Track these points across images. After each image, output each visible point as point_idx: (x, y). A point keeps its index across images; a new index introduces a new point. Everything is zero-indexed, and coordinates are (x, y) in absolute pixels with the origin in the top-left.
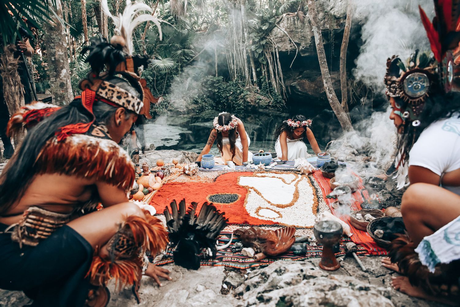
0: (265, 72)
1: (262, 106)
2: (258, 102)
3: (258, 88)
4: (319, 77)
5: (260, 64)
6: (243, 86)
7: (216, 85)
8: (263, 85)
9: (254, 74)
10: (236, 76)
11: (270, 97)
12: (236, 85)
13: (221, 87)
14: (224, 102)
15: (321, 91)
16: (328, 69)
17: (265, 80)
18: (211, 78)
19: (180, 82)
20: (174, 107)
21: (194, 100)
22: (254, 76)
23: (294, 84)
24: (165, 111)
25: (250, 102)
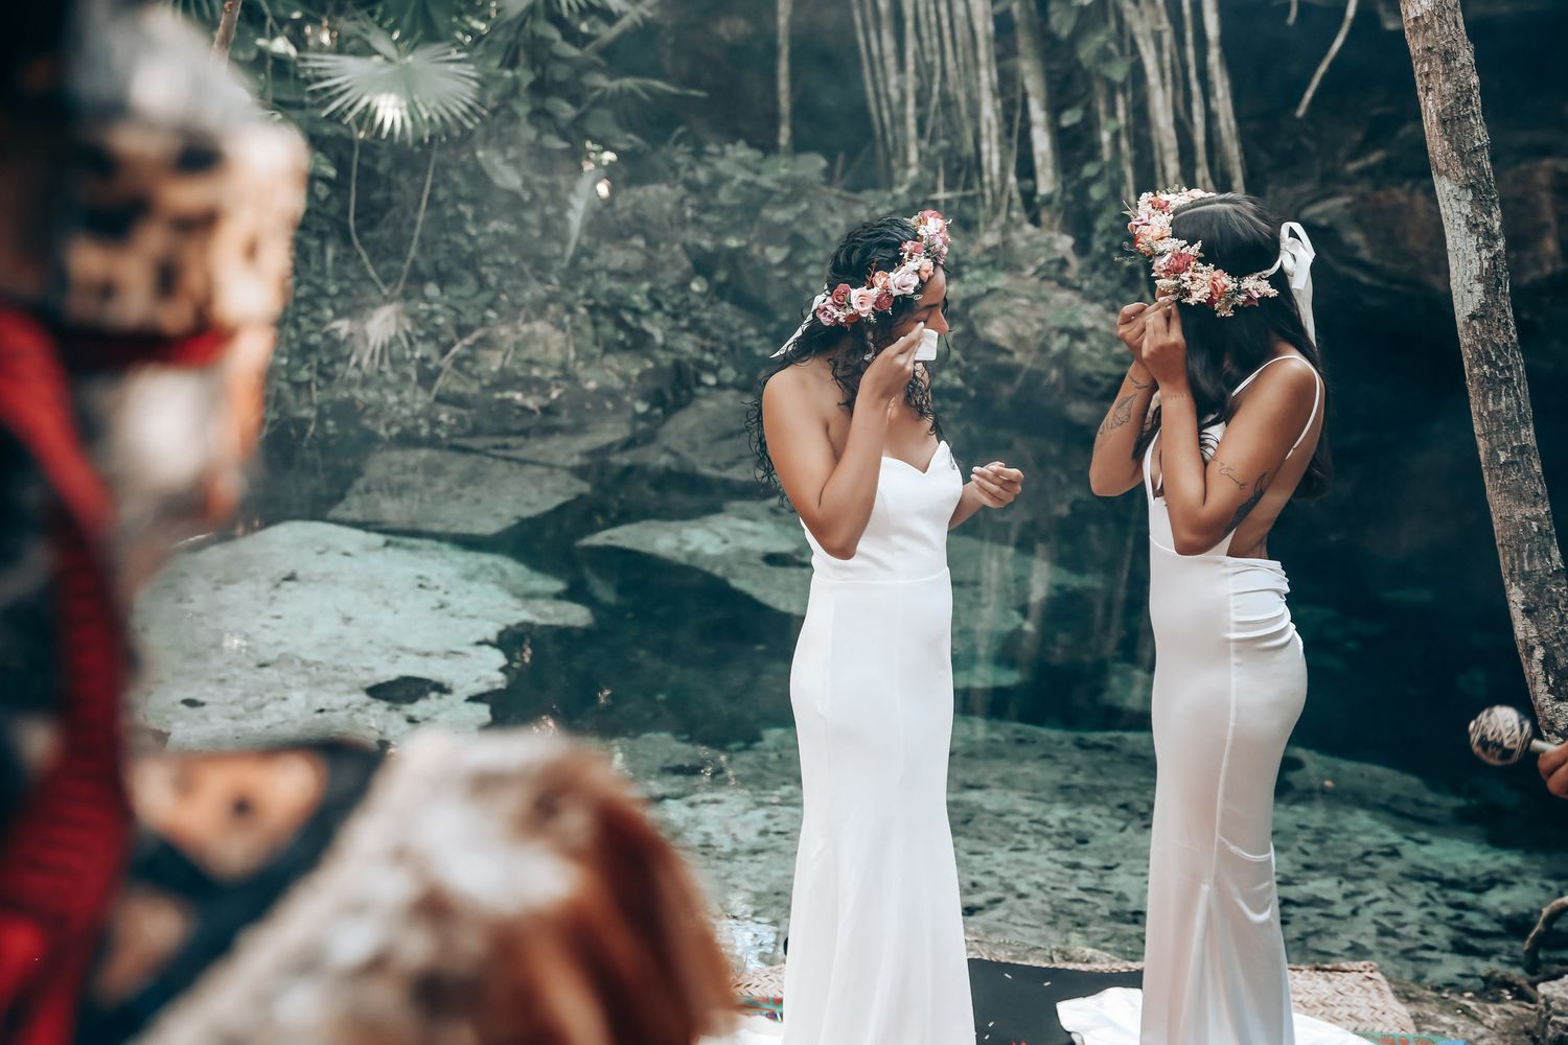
0: (1116, 136)
1: (1087, 379)
2: (1066, 354)
3: (1065, 243)
5: (1088, 77)
6: (966, 224)
7: (781, 216)
8: (1100, 226)
9: (1041, 142)
10: (913, 157)
13: (809, 232)
16: (1543, 510)
18: (743, 164)
19: (526, 197)
20: (479, 378)
21: (621, 324)
22: (1038, 161)
23: (1322, 215)
24: (420, 399)
25: (1007, 344)
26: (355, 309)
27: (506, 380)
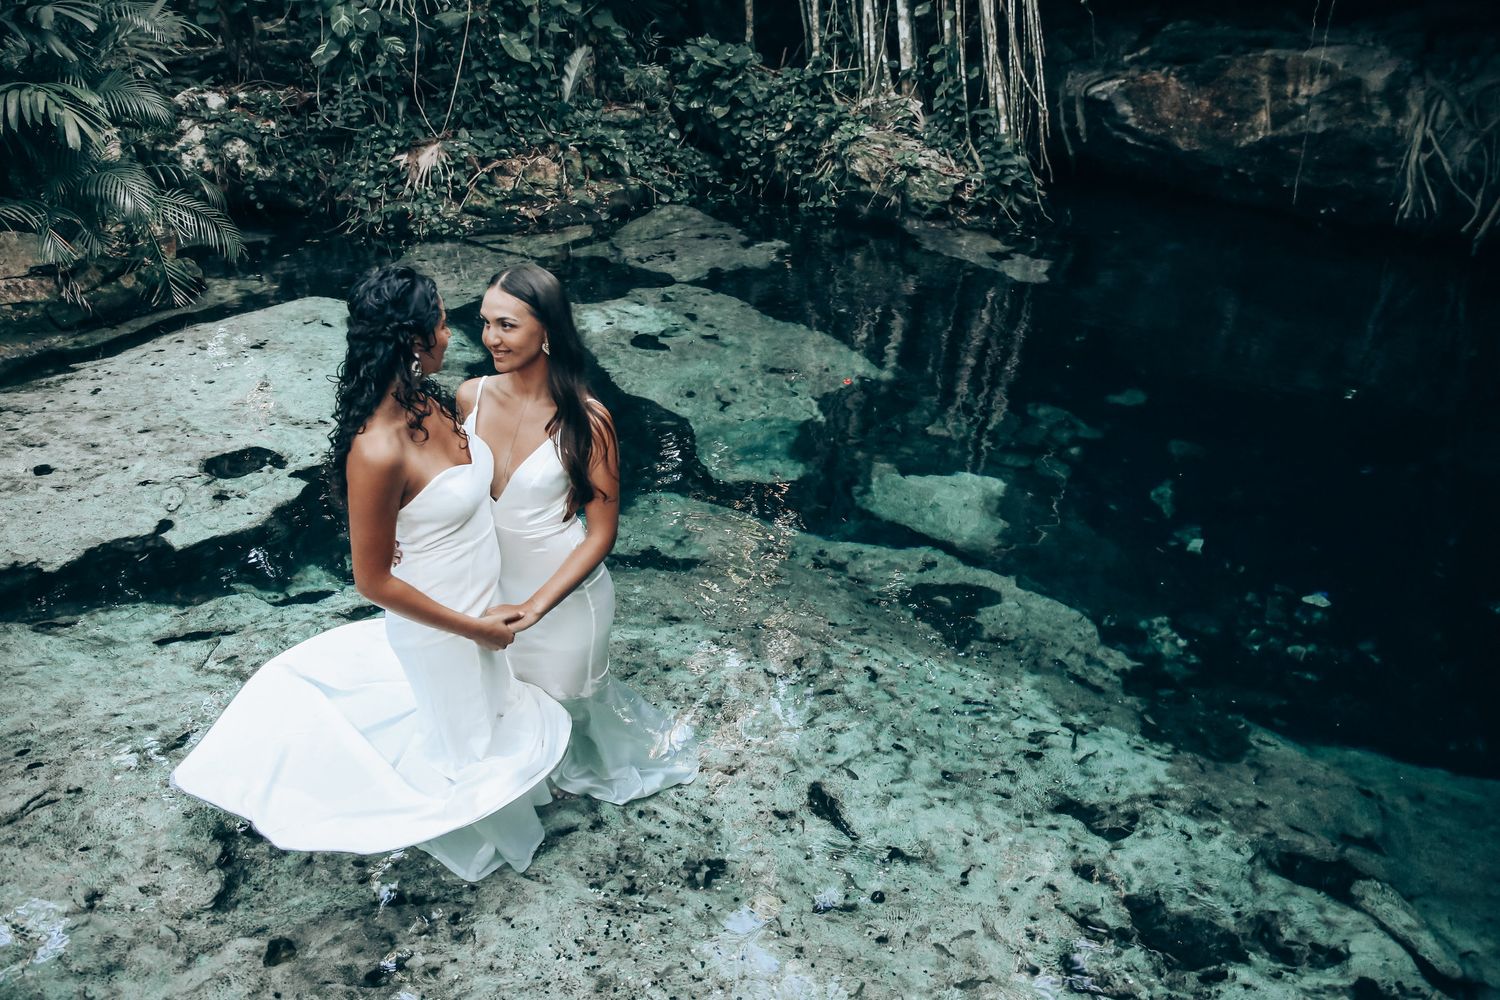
0: (953, 22)
1: (918, 204)
2: (904, 185)
3: (916, 106)
4: (1239, 62)
6: (851, 92)
7: (725, 85)
8: (939, 92)
9: (904, 31)
10: (816, 43)
11: (970, 157)
12: (816, 84)
13: (742, 96)
14: (755, 169)
15: (1240, 135)
17: (952, 69)
18: (706, 49)
19: (537, 67)
20: (495, 196)
21: (603, 159)
22: (902, 45)
23: (1103, 92)
24: (452, 211)
25: (866, 177)
26: (412, 147)
27: (517, 197)
